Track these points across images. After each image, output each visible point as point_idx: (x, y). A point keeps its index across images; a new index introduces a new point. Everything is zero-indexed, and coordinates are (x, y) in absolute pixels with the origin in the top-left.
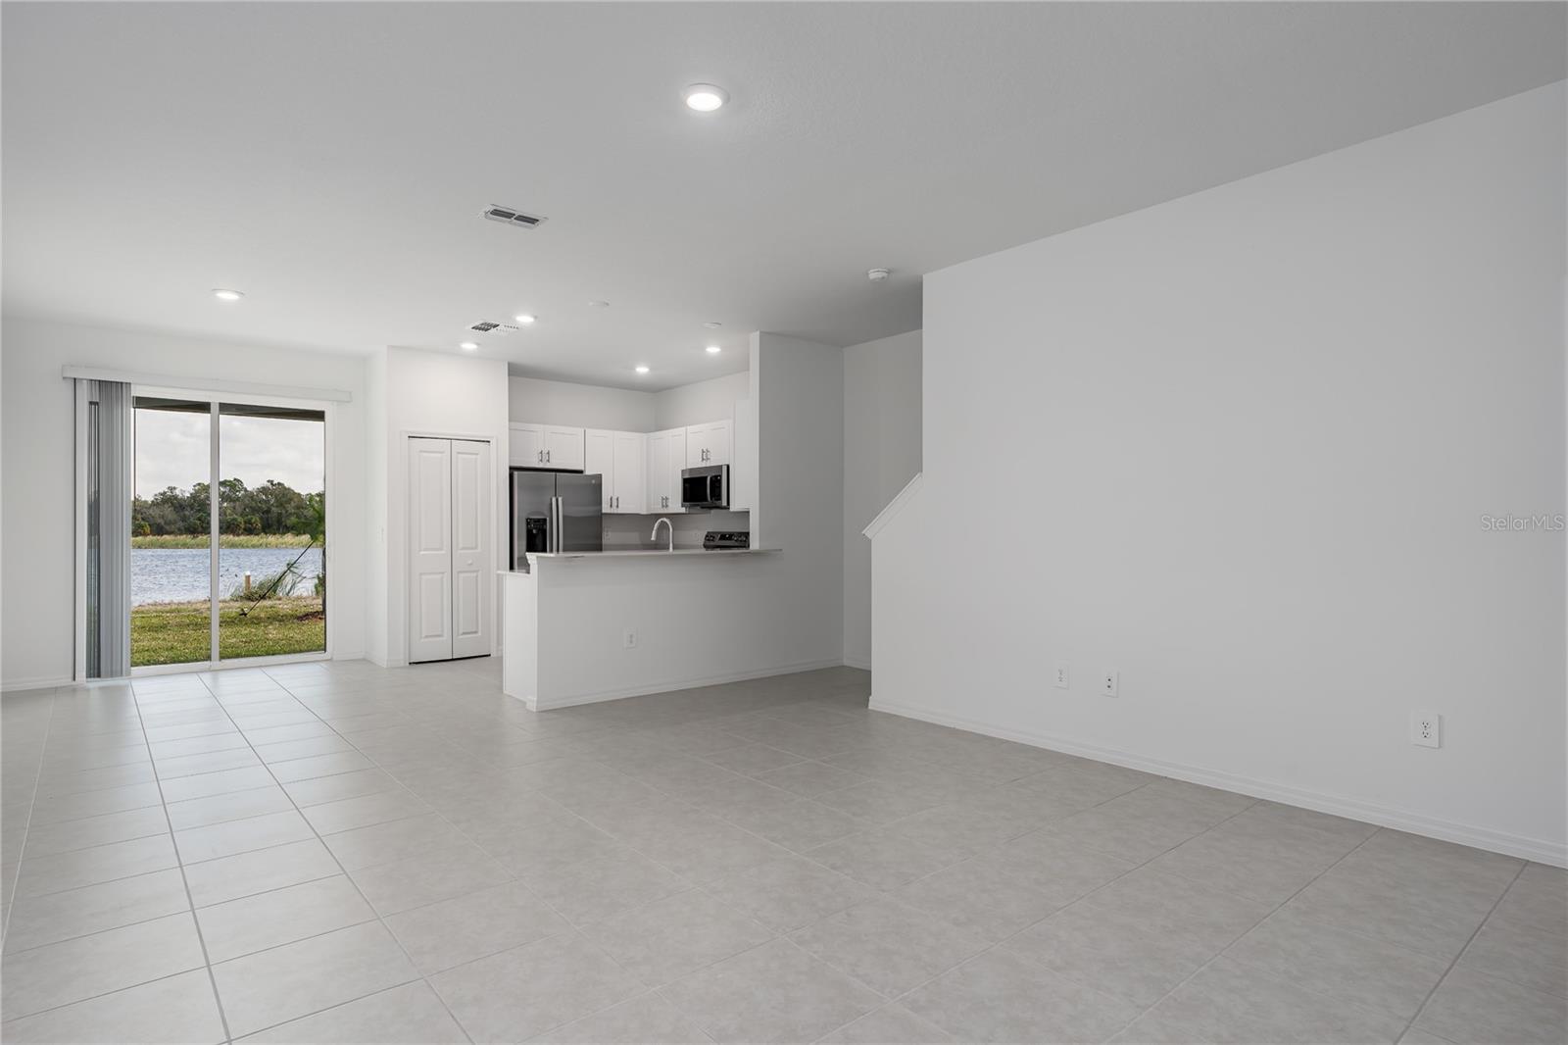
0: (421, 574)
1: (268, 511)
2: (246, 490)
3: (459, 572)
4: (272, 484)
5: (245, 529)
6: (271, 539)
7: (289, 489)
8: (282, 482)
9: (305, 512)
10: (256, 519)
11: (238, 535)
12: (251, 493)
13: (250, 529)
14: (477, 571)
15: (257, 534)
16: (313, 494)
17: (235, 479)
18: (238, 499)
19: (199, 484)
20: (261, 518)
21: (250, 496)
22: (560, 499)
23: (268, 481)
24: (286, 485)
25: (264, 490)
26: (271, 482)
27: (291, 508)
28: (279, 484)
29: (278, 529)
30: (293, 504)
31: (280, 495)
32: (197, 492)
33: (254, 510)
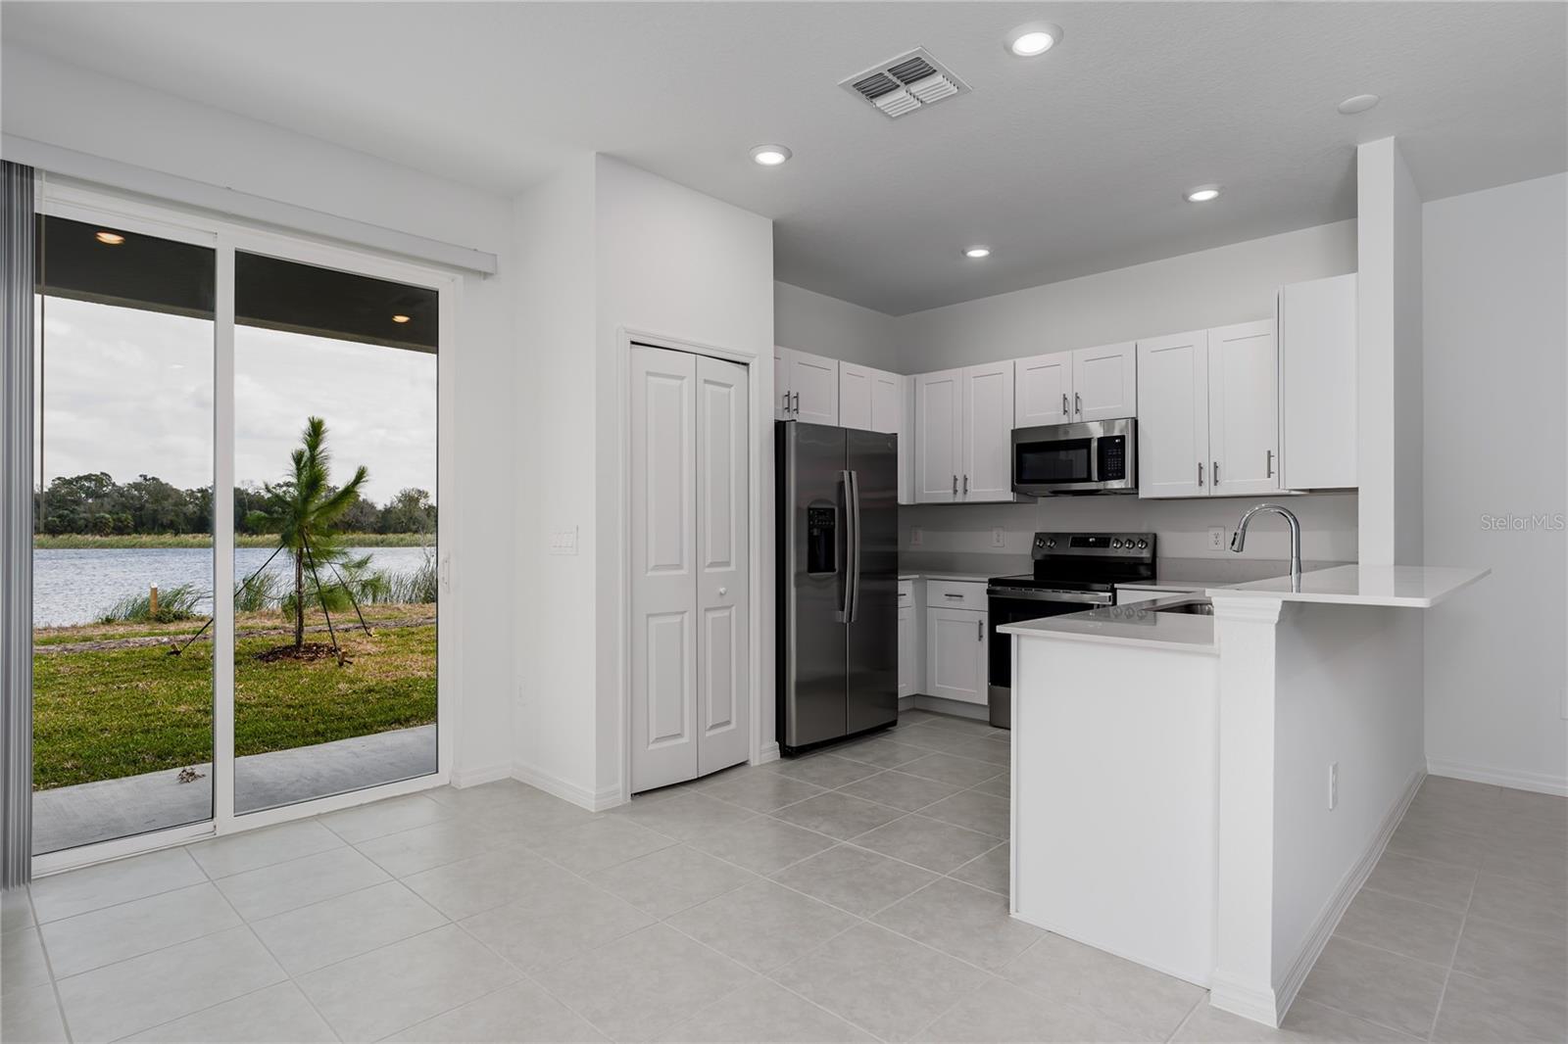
0: (648, 616)
1: (141, 508)
2: (114, 484)
3: (707, 610)
4: (145, 479)
5: (113, 528)
6: (145, 538)
7: (167, 484)
8: (156, 477)
9: (185, 509)
10: (128, 517)
11: (107, 535)
12: (121, 488)
13: (120, 527)
14: (729, 607)
15: (129, 534)
16: (195, 490)
17: (102, 473)
18: (106, 495)
19: (59, 479)
20: (134, 516)
21: (119, 490)
22: (854, 473)
23: (141, 476)
24: (163, 480)
25: (136, 486)
26: (145, 477)
27: (168, 504)
28: (154, 479)
29: (153, 529)
30: (170, 500)
31: (156, 490)
32: (58, 486)
33: (125, 507)
